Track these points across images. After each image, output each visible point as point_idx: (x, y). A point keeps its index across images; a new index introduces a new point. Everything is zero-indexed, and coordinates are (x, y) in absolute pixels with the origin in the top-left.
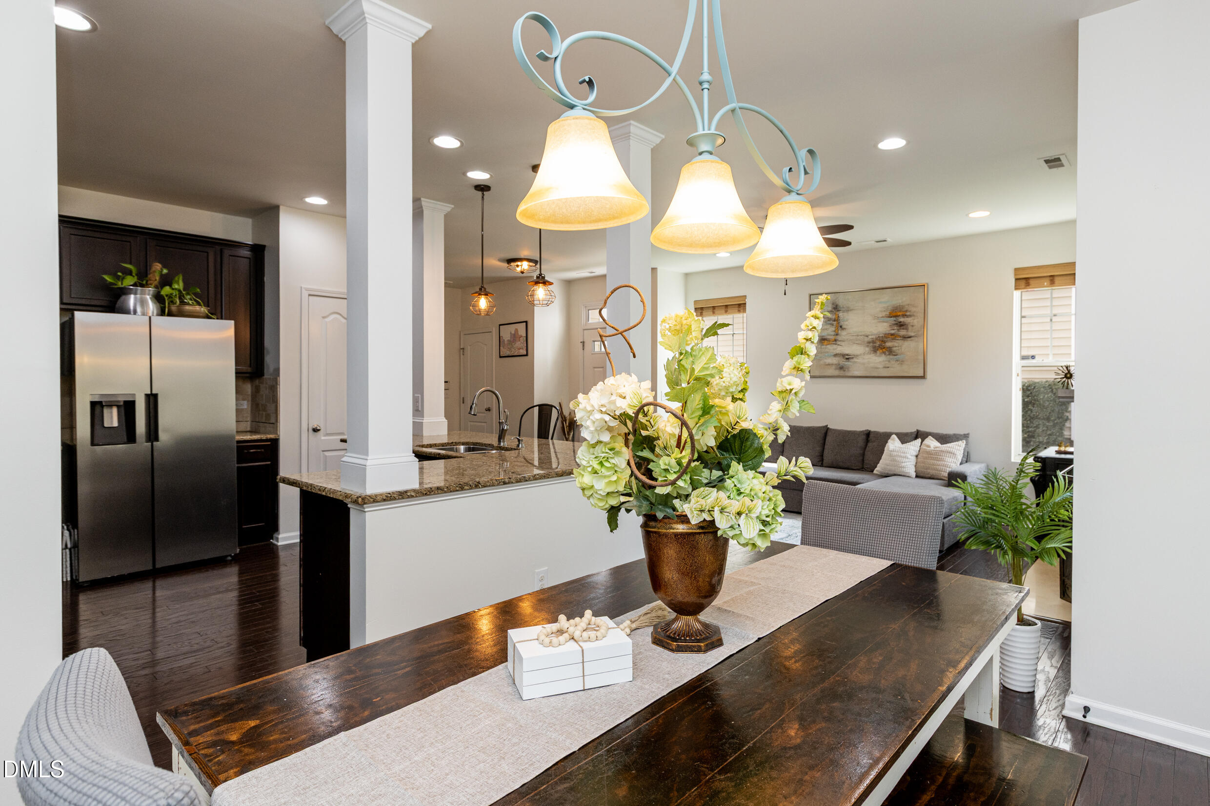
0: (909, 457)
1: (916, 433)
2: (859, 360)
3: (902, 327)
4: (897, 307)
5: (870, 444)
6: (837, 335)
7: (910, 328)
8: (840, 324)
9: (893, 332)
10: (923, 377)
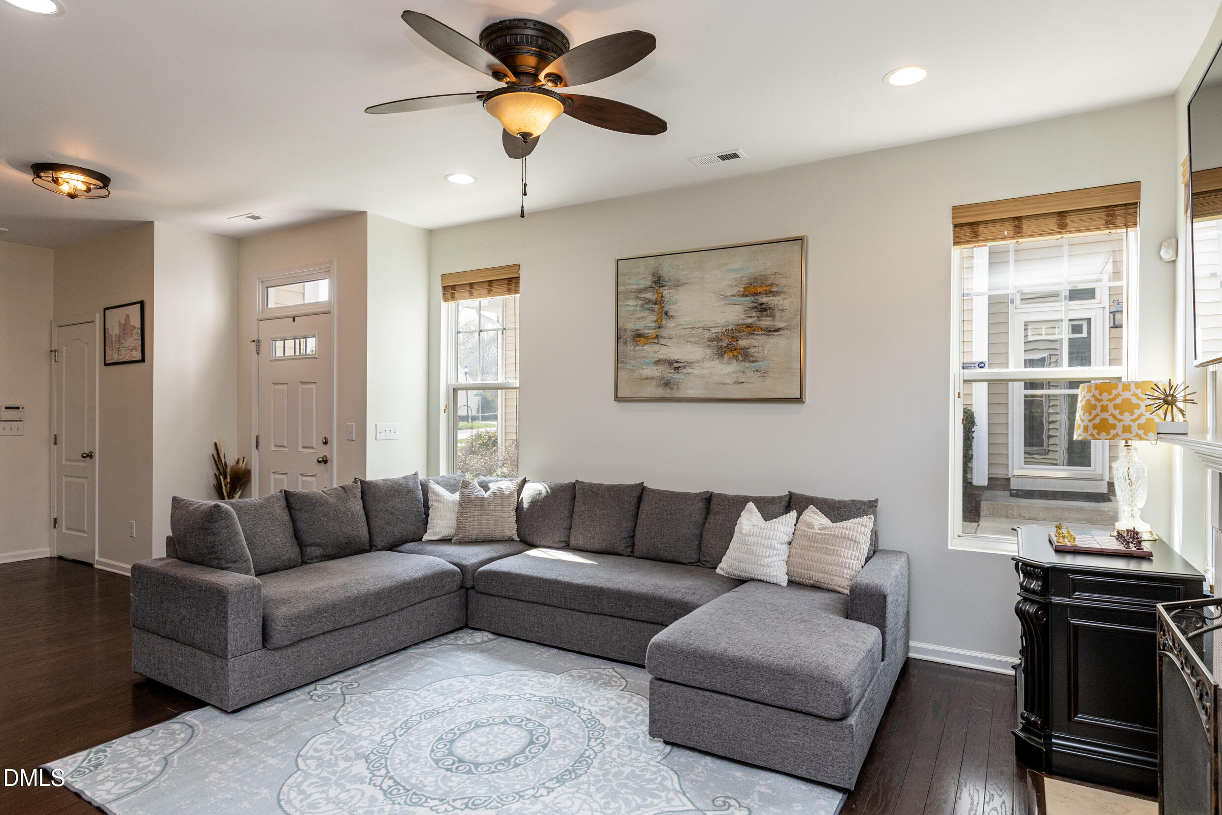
0: (778, 546)
1: (787, 499)
2: (695, 371)
3: (765, 313)
4: (756, 278)
5: (711, 518)
6: (660, 327)
7: (778, 314)
8: (665, 309)
9: (749, 321)
10: (800, 400)
